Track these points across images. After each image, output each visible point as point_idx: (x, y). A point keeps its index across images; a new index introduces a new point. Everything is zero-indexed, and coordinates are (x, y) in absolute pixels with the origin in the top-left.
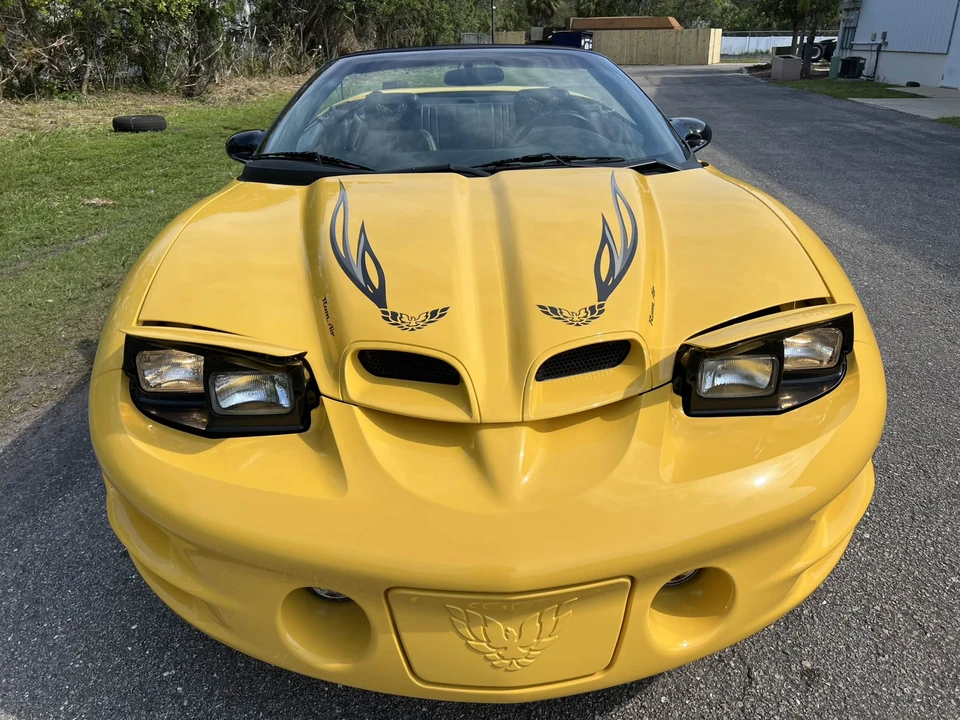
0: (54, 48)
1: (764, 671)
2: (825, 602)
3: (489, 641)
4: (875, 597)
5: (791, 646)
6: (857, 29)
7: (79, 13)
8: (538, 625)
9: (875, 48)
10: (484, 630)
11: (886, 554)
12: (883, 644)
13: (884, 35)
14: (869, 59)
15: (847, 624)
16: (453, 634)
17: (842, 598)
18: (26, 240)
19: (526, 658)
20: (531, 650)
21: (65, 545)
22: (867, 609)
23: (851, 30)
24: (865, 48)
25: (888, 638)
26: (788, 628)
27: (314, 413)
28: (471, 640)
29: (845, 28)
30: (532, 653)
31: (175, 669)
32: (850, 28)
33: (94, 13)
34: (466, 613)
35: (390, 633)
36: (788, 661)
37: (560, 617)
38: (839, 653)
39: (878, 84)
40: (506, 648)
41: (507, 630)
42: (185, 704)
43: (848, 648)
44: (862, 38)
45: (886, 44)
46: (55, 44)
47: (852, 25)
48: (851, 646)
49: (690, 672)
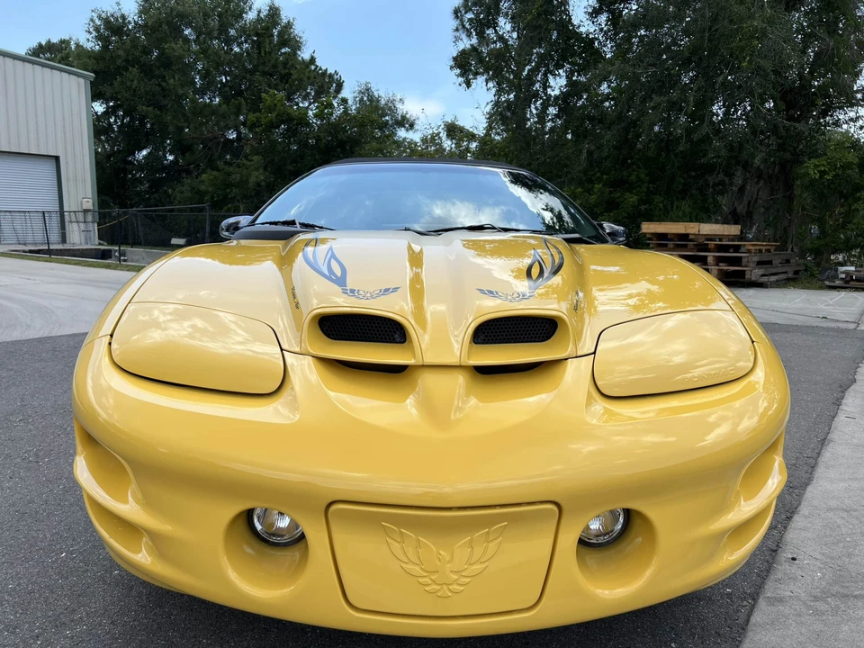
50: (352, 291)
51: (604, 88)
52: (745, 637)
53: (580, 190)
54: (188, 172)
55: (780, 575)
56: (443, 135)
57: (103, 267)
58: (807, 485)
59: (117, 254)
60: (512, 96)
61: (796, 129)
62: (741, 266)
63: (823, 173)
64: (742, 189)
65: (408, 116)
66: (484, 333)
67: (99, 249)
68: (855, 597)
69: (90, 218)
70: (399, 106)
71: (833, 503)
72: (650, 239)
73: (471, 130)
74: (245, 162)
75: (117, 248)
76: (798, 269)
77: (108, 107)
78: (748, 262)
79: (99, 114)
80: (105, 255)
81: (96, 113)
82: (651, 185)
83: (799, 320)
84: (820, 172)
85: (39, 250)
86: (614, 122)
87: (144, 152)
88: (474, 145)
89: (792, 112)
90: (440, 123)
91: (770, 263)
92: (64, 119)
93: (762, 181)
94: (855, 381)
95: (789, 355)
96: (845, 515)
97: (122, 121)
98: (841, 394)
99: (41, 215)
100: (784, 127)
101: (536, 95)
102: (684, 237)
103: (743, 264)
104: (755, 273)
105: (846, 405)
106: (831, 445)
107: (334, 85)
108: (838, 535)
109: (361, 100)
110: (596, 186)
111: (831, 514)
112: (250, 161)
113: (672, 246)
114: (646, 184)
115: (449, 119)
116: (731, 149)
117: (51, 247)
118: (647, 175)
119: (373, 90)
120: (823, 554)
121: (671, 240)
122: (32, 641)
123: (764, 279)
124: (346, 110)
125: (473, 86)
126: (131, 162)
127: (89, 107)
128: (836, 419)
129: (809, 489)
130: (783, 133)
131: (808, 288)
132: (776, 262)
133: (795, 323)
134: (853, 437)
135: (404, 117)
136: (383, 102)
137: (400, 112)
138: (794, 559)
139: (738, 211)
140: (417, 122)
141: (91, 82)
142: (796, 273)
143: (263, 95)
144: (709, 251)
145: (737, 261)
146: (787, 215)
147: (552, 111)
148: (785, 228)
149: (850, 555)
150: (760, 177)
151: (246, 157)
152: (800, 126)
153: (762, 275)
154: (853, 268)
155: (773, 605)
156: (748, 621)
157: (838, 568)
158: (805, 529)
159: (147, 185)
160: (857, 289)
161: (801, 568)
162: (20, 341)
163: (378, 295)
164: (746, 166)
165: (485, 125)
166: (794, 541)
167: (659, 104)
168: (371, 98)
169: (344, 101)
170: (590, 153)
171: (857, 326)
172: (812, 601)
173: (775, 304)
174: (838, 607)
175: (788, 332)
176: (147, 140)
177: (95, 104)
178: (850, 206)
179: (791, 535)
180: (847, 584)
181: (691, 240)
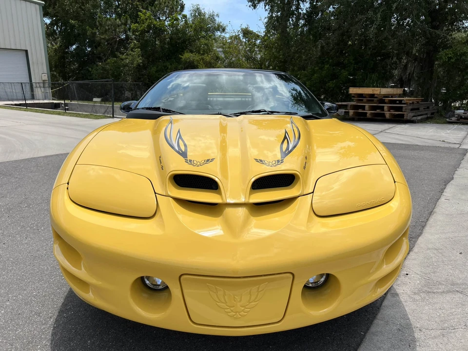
50: (191, 161)
51: (331, 9)
52: (379, 312)
53: (317, 68)
54: (100, 59)
55: (399, 282)
56: (241, 36)
57: (56, 114)
58: (419, 236)
59: (63, 105)
60: (279, 13)
61: (435, 33)
62: (402, 111)
63: (450, 58)
64: (406, 66)
65: (221, 24)
67: (53, 103)
68: (434, 293)
69: (47, 85)
70: (216, 18)
71: (430, 246)
72: (354, 97)
73: (257, 33)
74: (131, 52)
75: (63, 102)
76: (434, 111)
77: (52, 21)
78: (406, 109)
79: (48, 24)
80: (56, 106)
81: (46, 24)
82: (355, 66)
83: (430, 143)
84: (448, 57)
85: (20, 104)
86: (336, 30)
87: (74, 47)
88: (258, 41)
89: (434, 23)
90: (240, 29)
91: (418, 109)
92: (29, 29)
93: (417, 62)
94: (453, 178)
95: (421, 164)
96: (435, 252)
97: (61, 29)
98: (444, 186)
99: (20, 85)
100: (430, 32)
101: (293, 13)
102: (372, 96)
103: (403, 111)
104: (409, 115)
105: (446, 192)
106: (434, 215)
107: (179, 7)
108: (430, 262)
109: (195, 16)
110: (326, 66)
111: (428, 251)
112: (134, 52)
113: (365, 101)
114: (353, 65)
115: (244, 27)
116: (400, 44)
117: (27, 102)
118: (353, 60)
119: (201, 9)
120: (422, 272)
121: (365, 97)
122: (48, 320)
123: (414, 118)
124: (186, 21)
125: (258, 7)
126: (67, 53)
127: (42, 21)
128: (439, 200)
129: (420, 238)
130: (429, 36)
131: (438, 123)
132: (421, 109)
133: (427, 145)
134: (447, 210)
135: (219, 26)
136: (207, 16)
137: (217, 22)
138: (407, 274)
139: (404, 78)
140: (227, 28)
141: (43, 7)
142: (432, 114)
143: (139, 13)
144: (385, 103)
145: (400, 109)
146: (429, 81)
147: (302, 22)
148: (428, 89)
149: (434, 272)
150: (415, 60)
151: (132, 50)
152: (438, 32)
153: (413, 116)
154: (463, 111)
155: (394, 297)
156: (381, 304)
157: (428, 279)
158: (415, 259)
159: (77, 66)
160: (464, 124)
161: (410, 279)
162: (19, 160)
164: (408, 54)
165: (264, 30)
166: (409, 265)
167: (361, 20)
168: (200, 14)
169: (185, 16)
170: (322, 47)
171: (460, 146)
172: (413, 295)
173: (419, 133)
174: (425, 298)
175: (423, 150)
176: (76, 40)
177: (45, 19)
178: (464, 76)
179: (407, 262)
180: (431, 287)
181: (376, 98)
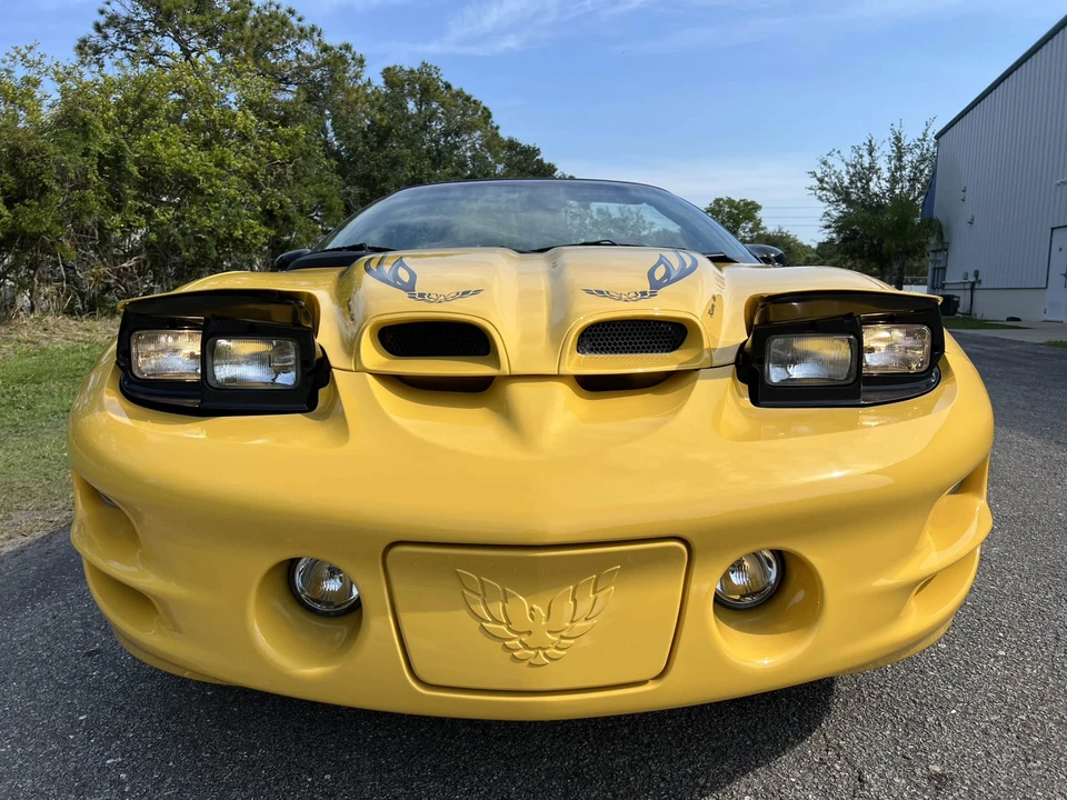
0: (125, 269)
1: (879, 775)
2: (954, 711)
3: (509, 622)
4: (1018, 707)
5: (914, 752)
6: (948, 269)
7: (153, 237)
8: (571, 603)
9: (968, 286)
10: (504, 607)
11: (1029, 670)
12: (1033, 751)
13: (977, 274)
14: (964, 299)
15: (985, 732)
16: (463, 614)
17: (976, 708)
18: (56, 413)
19: (557, 648)
20: (562, 637)
21: (22, 645)
22: (1009, 719)
23: (941, 270)
24: (956, 287)
25: (1039, 746)
26: (908, 734)
27: (323, 393)
28: (487, 622)
29: (934, 269)
30: (563, 641)
31: (123, 756)
32: (939, 268)
33: (169, 237)
34: (481, 581)
35: (387, 614)
36: (911, 765)
37: (600, 595)
38: (978, 758)
39: (976, 320)
40: (530, 633)
41: (532, 609)
42: (126, 790)
43: (988, 754)
44: (953, 277)
45: (980, 282)
46: (125, 265)
47: (941, 266)
48: (992, 752)
49: (783, 774)
50: (422, 295)
66: (591, 340)
163: (454, 298)
